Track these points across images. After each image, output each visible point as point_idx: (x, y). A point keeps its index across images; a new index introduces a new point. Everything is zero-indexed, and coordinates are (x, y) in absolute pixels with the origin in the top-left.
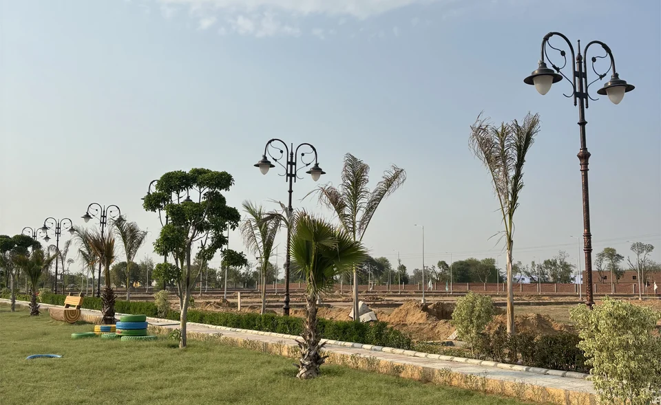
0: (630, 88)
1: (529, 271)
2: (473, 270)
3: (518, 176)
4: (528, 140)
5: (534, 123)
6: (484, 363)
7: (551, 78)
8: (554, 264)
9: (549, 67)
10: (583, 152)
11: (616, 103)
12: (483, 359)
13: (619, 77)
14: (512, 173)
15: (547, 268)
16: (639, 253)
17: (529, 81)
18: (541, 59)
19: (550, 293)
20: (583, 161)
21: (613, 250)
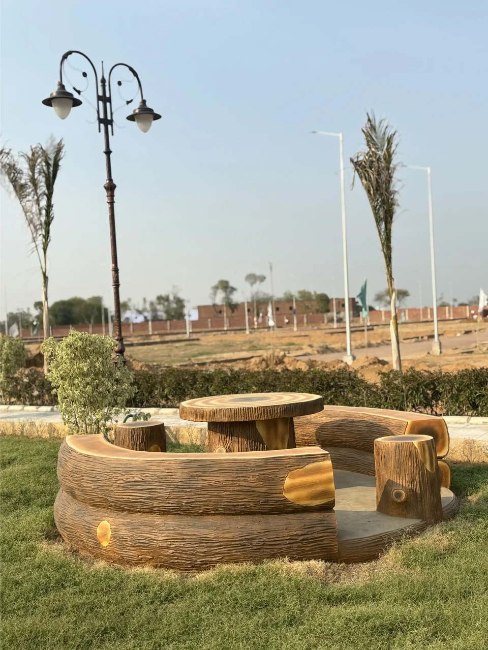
0: (157, 117)
1: (140, 308)
2: (76, 310)
3: (49, 206)
4: (56, 166)
5: (59, 150)
6: (12, 407)
7: (71, 102)
8: (167, 299)
9: (69, 89)
10: (109, 183)
11: (145, 131)
12: (12, 404)
13: (147, 103)
14: (43, 203)
15: (159, 304)
16: (252, 284)
17: (48, 102)
18: (59, 80)
19: (162, 332)
20: (110, 193)
21: (227, 282)
